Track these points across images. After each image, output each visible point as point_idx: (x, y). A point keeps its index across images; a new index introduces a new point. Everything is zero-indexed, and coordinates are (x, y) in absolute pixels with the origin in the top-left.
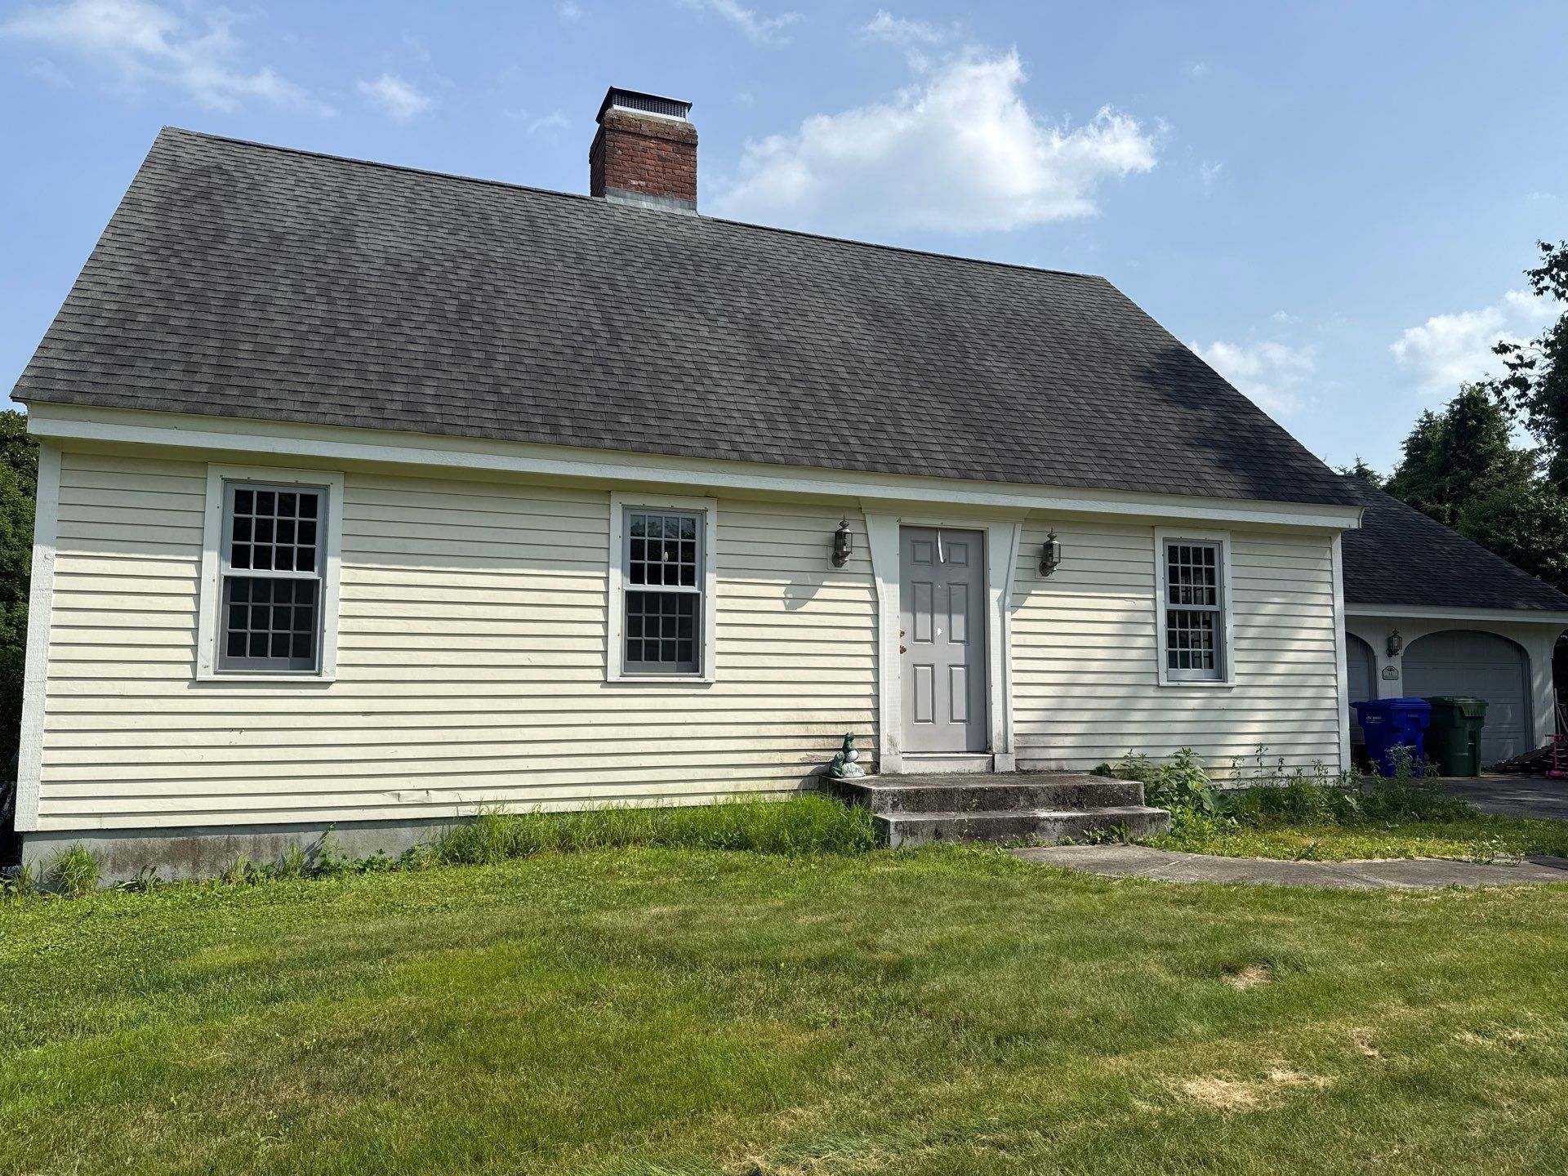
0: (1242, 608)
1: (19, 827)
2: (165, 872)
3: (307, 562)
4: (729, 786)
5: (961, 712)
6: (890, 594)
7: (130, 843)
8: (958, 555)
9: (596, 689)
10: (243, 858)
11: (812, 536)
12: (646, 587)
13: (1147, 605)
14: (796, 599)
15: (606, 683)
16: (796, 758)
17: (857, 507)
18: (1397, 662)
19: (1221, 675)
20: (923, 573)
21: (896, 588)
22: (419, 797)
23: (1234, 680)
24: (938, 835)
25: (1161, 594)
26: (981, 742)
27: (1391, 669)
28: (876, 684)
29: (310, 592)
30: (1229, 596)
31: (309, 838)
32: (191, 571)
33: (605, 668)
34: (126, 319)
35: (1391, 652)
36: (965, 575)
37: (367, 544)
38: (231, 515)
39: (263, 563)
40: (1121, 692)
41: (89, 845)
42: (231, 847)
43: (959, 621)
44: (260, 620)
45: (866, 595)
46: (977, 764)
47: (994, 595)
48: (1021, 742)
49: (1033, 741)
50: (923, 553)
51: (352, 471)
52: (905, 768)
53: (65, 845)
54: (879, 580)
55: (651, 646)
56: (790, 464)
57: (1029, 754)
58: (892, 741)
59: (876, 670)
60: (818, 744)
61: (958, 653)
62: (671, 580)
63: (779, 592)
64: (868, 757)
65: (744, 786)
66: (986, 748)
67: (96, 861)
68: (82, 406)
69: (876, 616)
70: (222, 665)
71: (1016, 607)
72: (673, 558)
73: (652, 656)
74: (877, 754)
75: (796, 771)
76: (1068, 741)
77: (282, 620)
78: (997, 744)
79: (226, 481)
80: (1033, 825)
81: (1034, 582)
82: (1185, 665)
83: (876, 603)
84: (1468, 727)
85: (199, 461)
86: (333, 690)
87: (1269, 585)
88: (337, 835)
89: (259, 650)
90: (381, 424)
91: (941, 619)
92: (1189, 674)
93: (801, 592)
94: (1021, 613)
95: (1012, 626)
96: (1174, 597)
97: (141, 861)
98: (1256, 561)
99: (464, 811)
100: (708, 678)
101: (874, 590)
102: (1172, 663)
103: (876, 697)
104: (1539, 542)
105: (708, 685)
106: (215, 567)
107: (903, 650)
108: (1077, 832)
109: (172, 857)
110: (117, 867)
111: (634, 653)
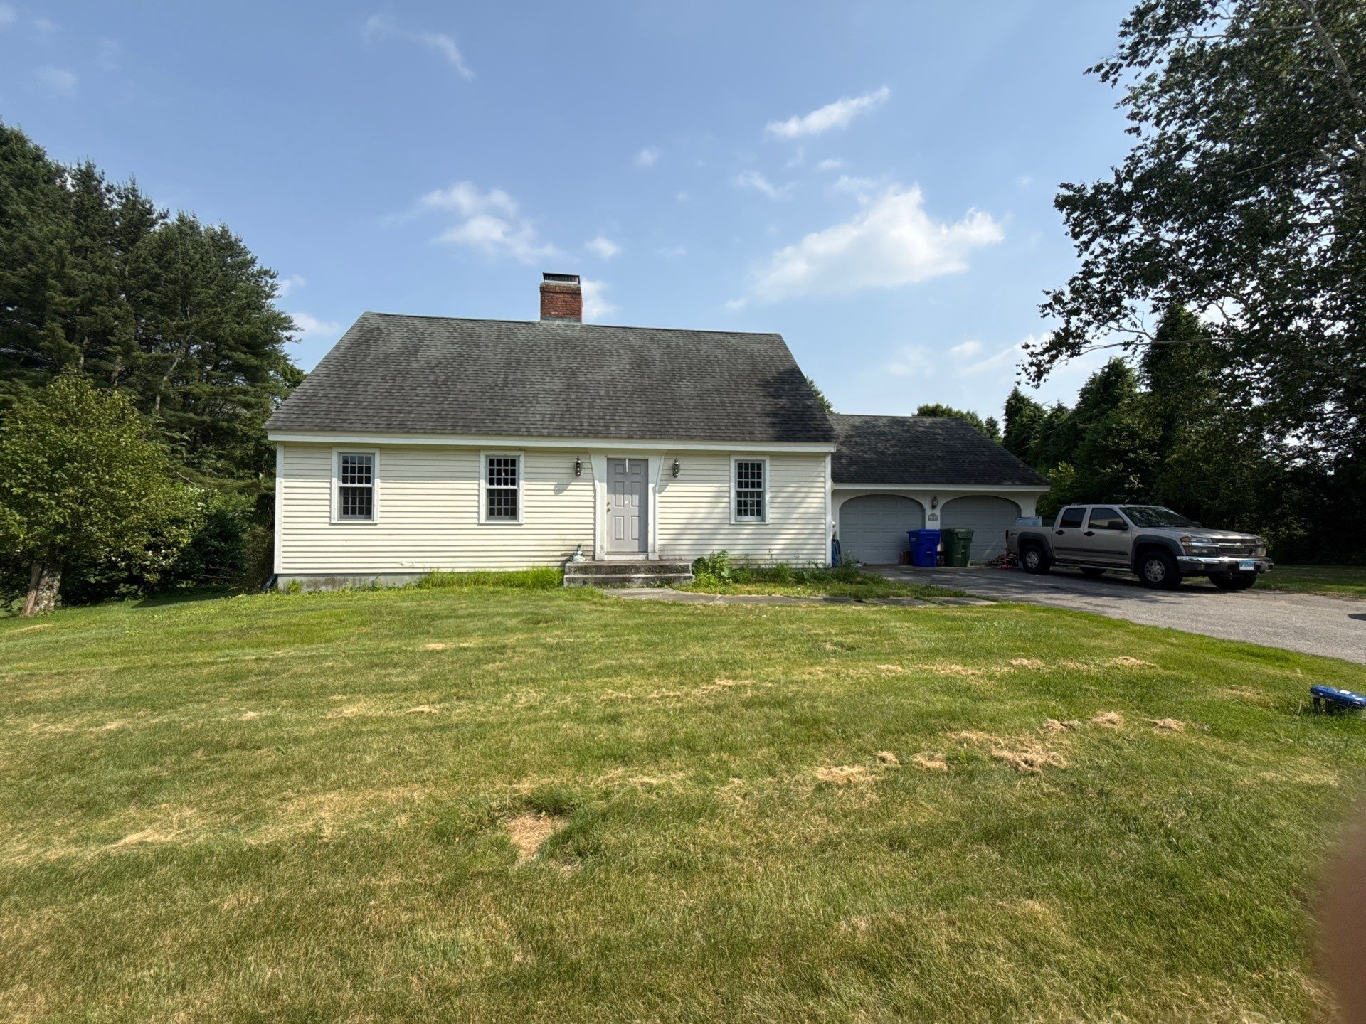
0: (773, 489)
1: (276, 571)
2: (323, 588)
3: (368, 481)
4: (531, 564)
5: (636, 535)
6: (602, 487)
7: (312, 578)
8: (636, 470)
9: (476, 526)
10: (349, 584)
11: (565, 465)
12: (496, 487)
13: (727, 489)
14: (558, 491)
15: (479, 524)
16: (559, 553)
17: (586, 452)
18: (937, 512)
19: (763, 519)
20: (619, 478)
21: (605, 485)
22: (410, 565)
23: (768, 521)
24: (585, 583)
25: (733, 484)
26: (644, 548)
27: (933, 515)
28: (595, 524)
29: (369, 491)
30: (767, 484)
31: (372, 578)
32: (328, 485)
33: (478, 518)
34: (315, 394)
35: (934, 507)
36: (639, 478)
37: (389, 474)
38: (342, 465)
39: (353, 482)
40: (712, 526)
41: (298, 579)
42: (345, 581)
43: (636, 498)
44: (354, 502)
45: (591, 488)
46: (641, 557)
47: (651, 486)
48: (662, 548)
49: (668, 548)
50: (620, 469)
51: (381, 447)
52: (607, 558)
53: (291, 578)
54: (596, 482)
55: (499, 510)
56: (550, 436)
57: (666, 553)
58: (602, 548)
59: (595, 519)
60: (570, 548)
61: (636, 511)
62: (506, 484)
63: (552, 487)
64: (591, 554)
65: (536, 564)
66: (646, 551)
67: (302, 583)
68: (285, 430)
69: (595, 496)
70: (340, 518)
71: (660, 492)
72: (507, 475)
73: (499, 513)
74: (594, 552)
75: (559, 559)
76: (685, 547)
77: (361, 502)
78: (650, 548)
79: (340, 453)
80: (629, 580)
81: (671, 480)
82: (746, 514)
83: (595, 491)
84: (962, 543)
85: (329, 446)
86: (379, 526)
87: (790, 479)
88: (382, 578)
89: (353, 512)
90: (389, 431)
91: (628, 497)
92: (749, 518)
93: (561, 487)
94: (663, 494)
95: (658, 499)
96: (740, 485)
97: (316, 585)
98: (784, 468)
99: (426, 570)
100: (520, 522)
101: (594, 485)
102: (739, 513)
103: (594, 529)
104: (1125, 445)
105: (521, 525)
106: (336, 484)
107: (608, 510)
108: (647, 583)
109: (326, 583)
110: (308, 586)
111: (492, 513)
